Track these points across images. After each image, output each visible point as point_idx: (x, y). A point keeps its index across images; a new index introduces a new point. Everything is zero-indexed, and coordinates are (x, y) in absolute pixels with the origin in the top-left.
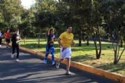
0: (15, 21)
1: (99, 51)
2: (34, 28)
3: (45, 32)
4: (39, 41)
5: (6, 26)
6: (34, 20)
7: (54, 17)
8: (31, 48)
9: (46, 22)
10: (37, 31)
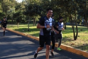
0: (11, 11)
1: (76, 33)
2: (25, 16)
3: (33, 19)
4: (29, 26)
5: (4, 15)
6: (25, 10)
7: (40, 7)
8: (23, 32)
9: (34, 11)
10: (27, 19)
